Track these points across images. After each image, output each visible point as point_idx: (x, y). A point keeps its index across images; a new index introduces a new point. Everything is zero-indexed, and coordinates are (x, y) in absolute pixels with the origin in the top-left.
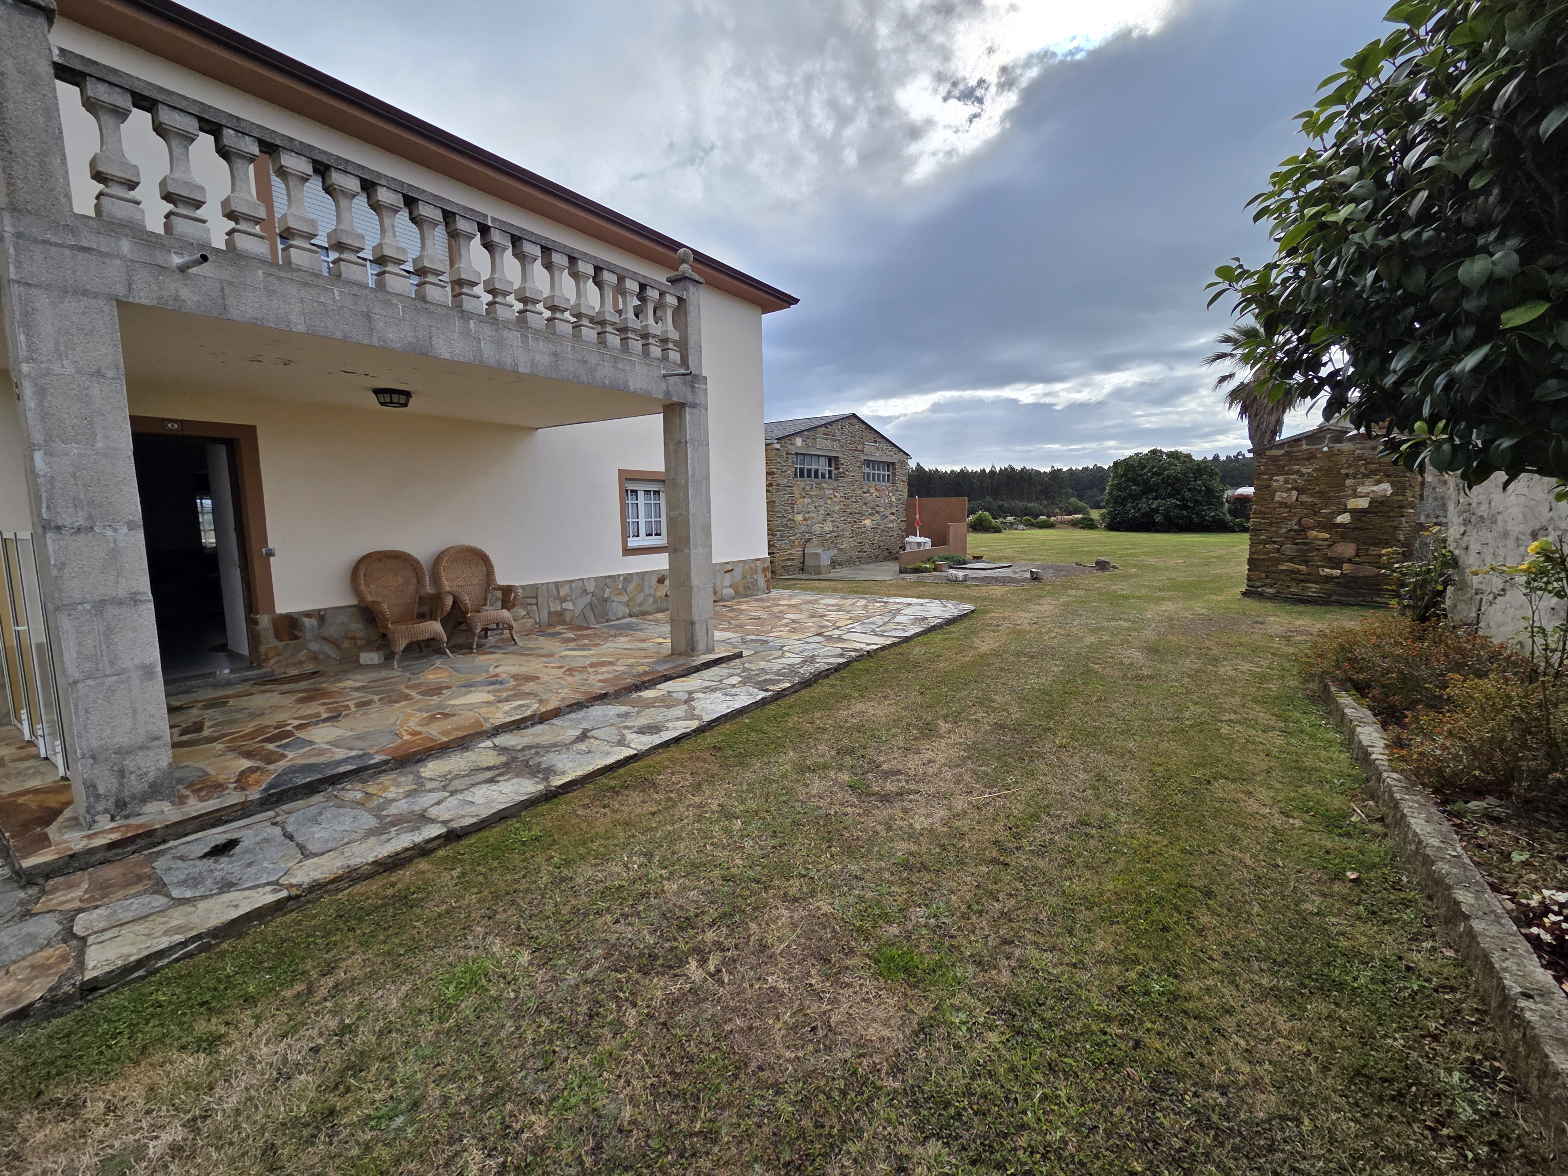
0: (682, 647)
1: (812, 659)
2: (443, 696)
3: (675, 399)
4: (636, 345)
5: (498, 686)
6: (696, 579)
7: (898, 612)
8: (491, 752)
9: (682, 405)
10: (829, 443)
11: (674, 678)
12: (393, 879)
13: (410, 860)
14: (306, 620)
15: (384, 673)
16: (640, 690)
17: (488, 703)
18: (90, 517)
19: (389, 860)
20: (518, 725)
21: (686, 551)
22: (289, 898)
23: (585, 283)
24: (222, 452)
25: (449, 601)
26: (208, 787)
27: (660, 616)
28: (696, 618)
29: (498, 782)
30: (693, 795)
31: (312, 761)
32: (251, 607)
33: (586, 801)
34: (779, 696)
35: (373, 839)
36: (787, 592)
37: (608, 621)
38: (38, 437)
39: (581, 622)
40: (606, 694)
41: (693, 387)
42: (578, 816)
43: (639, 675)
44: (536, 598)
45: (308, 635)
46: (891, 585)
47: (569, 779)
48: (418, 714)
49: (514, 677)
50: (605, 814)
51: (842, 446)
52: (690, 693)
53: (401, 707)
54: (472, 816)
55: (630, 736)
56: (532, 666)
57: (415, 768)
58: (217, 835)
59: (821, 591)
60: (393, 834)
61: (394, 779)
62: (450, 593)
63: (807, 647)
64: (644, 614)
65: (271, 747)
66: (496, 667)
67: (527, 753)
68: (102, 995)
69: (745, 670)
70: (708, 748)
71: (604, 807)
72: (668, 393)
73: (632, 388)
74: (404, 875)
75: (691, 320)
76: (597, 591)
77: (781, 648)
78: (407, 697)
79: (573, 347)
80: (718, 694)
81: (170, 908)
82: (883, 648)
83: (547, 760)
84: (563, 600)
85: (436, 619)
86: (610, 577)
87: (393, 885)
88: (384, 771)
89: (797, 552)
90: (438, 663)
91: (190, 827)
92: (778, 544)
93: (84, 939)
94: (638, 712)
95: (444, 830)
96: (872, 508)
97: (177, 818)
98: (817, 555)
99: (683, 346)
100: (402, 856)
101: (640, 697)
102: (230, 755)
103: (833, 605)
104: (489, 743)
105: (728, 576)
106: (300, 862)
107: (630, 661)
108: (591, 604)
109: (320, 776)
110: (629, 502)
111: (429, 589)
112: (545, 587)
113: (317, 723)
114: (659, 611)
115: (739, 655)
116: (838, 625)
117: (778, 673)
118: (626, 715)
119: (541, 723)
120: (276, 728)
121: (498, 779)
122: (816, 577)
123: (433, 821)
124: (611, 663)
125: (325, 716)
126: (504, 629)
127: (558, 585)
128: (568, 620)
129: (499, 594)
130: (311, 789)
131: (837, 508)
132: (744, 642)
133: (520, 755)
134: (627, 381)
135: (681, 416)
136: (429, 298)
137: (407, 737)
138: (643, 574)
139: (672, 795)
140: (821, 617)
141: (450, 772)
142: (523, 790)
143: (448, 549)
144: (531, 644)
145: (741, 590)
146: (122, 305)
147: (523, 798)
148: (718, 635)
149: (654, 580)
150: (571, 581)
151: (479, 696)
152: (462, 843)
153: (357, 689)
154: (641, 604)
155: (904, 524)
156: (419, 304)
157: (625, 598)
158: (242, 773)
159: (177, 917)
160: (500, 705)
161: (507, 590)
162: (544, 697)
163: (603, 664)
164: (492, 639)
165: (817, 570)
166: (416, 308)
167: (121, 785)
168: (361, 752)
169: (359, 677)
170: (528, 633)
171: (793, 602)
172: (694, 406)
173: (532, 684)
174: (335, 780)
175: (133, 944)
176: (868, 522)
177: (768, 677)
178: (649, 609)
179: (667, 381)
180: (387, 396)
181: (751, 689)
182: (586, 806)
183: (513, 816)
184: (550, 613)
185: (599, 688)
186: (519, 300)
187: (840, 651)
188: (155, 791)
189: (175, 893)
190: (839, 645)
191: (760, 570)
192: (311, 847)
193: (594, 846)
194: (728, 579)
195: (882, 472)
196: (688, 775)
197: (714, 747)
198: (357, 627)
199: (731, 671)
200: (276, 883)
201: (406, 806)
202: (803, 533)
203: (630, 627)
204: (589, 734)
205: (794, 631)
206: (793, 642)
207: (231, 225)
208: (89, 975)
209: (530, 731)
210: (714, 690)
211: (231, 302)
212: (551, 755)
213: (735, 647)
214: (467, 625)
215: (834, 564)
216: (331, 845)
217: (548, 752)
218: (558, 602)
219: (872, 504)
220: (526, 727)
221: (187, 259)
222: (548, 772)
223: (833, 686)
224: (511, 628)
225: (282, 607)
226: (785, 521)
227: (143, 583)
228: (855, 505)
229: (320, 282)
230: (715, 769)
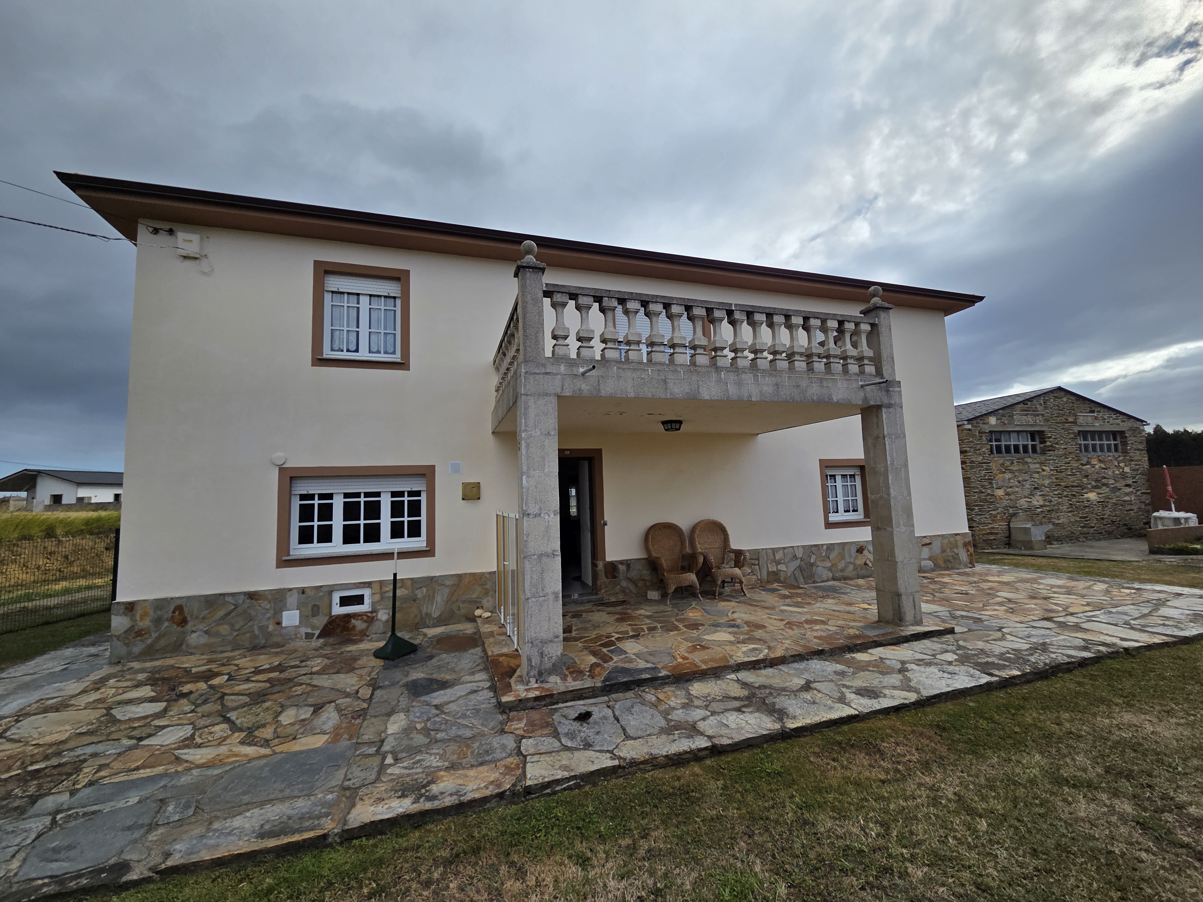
0: (890, 616)
1: (1044, 647)
2: (700, 631)
3: (872, 403)
4: (837, 367)
5: (735, 629)
6: (900, 555)
7: (1161, 603)
8: (736, 685)
9: (879, 407)
10: (1030, 419)
11: (884, 645)
12: (678, 774)
13: (688, 761)
14: (620, 566)
15: (662, 608)
16: (853, 652)
17: (730, 642)
18: (540, 509)
19: (675, 757)
20: (754, 665)
21: (889, 529)
22: (620, 766)
23: (797, 330)
24: (586, 464)
25: (701, 560)
26: (577, 671)
27: (861, 582)
28: (902, 590)
29: (744, 712)
30: (923, 773)
31: (626, 665)
32: (594, 556)
33: (817, 750)
34: (1006, 683)
35: (664, 737)
36: (994, 568)
37: (814, 582)
38: (525, 469)
39: (792, 581)
40: (822, 651)
41: (888, 391)
42: (811, 762)
43: (851, 637)
44: (758, 559)
45: (621, 576)
46: (1140, 568)
47: (800, 725)
48: (685, 643)
49: (747, 623)
50: (835, 768)
51: (1047, 420)
52: (903, 663)
53: (674, 635)
54: (729, 738)
55: (850, 696)
56: (760, 616)
57: (686, 685)
58: (581, 706)
59: (1039, 568)
60: (676, 737)
61: (673, 691)
62: (702, 553)
63: (1034, 632)
64: (845, 578)
65: (605, 650)
66: (733, 613)
67: (763, 691)
68: (532, 799)
69: (960, 647)
70: (931, 726)
71: (834, 760)
72: (865, 399)
73: (835, 400)
74: (685, 772)
75: (883, 339)
76: (804, 557)
77: (1000, 629)
78: (677, 628)
79: (789, 377)
80: (933, 669)
81: (561, 750)
82: (1150, 647)
83: (782, 702)
84: (778, 563)
85: (692, 572)
86: (815, 546)
87: (679, 779)
88: (667, 683)
89: (1000, 526)
90: (694, 603)
91: (569, 696)
92: (977, 519)
93: (525, 757)
94: (854, 673)
95: (709, 744)
96: (1097, 481)
97: (562, 689)
98: (1027, 531)
99: (877, 361)
100: (683, 757)
101: (853, 658)
102: (585, 652)
103: (1059, 587)
104: (733, 676)
105: (926, 550)
106: (623, 741)
107: (840, 623)
108: (800, 567)
109: (631, 679)
110: (829, 484)
111: (688, 550)
112: (764, 552)
113: (627, 638)
114: (859, 577)
115: (951, 631)
116: (1071, 610)
117: (1001, 656)
118: (842, 674)
119: (771, 667)
120: (607, 638)
121: (744, 709)
122: (1027, 552)
123: (702, 734)
124: (823, 622)
125: (631, 634)
126: (736, 582)
127: (774, 551)
128: (782, 579)
129: (732, 556)
130: (627, 686)
131: (1047, 482)
132: (954, 617)
133: (758, 692)
134: (831, 395)
135: (878, 416)
136: (697, 363)
137: (680, 660)
138: (843, 545)
139: (900, 767)
140: (1045, 598)
141: (709, 695)
142: (763, 725)
143: (700, 522)
144: (756, 597)
145: (941, 563)
146: (559, 397)
147: (765, 733)
148: (925, 607)
149: (854, 550)
150: (784, 548)
151: (723, 636)
152: (723, 758)
153: (648, 617)
154: (842, 570)
155: (1149, 497)
156: (692, 368)
157: (829, 564)
158: (592, 665)
159: (565, 758)
160: (739, 645)
161: (739, 553)
162: (772, 645)
163: (816, 622)
164: (727, 589)
165: (1029, 545)
166: (690, 371)
167: (541, 661)
168: (653, 666)
169: (648, 608)
170: (753, 587)
171: (1006, 578)
172: (889, 406)
173: (760, 631)
174: (640, 683)
175: (546, 769)
176: (1092, 496)
177: (990, 660)
178: (850, 575)
179: (864, 390)
180: (669, 425)
181: (972, 671)
182: (816, 755)
183: (757, 746)
184: (768, 572)
185: (816, 645)
186: (751, 352)
187: (1083, 643)
188: (554, 669)
189: (565, 741)
190: (1079, 635)
191: (960, 544)
192: (631, 732)
193: (830, 797)
194: (926, 552)
195: (1106, 442)
196: (914, 751)
197: (938, 726)
198: (646, 573)
199: (944, 646)
200: (611, 752)
201: (682, 715)
202: (1006, 508)
203: (834, 590)
204: (812, 685)
205: (1012, 611)
206: (1012, 623)
207: (604, 345)
208: (529, 783)
209: (763, 672)
210: (929, 664)
211: (602, 387)
212: (783, 698)
213: (944, 621)
214: (712, 577)
215: (1050, 539)
216: (640, 733)
217: (779, 694)
218: (774, 564)
219: (1096, 476)
220: (760, 669)
221: (585, 369)
222: (781, 714)
223: (1080, 684)
224: (741, 582)
225: (609, 559)
226: (983, 496)
227: (556, 545)
228: (1072, 479)
229: (642, 367)
230: (943, 750)
